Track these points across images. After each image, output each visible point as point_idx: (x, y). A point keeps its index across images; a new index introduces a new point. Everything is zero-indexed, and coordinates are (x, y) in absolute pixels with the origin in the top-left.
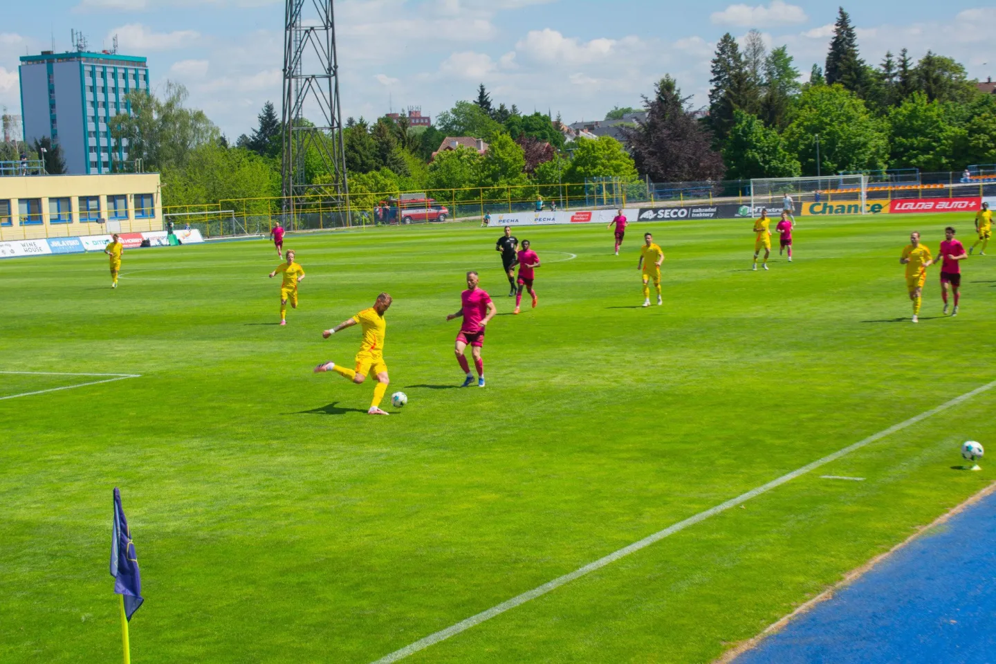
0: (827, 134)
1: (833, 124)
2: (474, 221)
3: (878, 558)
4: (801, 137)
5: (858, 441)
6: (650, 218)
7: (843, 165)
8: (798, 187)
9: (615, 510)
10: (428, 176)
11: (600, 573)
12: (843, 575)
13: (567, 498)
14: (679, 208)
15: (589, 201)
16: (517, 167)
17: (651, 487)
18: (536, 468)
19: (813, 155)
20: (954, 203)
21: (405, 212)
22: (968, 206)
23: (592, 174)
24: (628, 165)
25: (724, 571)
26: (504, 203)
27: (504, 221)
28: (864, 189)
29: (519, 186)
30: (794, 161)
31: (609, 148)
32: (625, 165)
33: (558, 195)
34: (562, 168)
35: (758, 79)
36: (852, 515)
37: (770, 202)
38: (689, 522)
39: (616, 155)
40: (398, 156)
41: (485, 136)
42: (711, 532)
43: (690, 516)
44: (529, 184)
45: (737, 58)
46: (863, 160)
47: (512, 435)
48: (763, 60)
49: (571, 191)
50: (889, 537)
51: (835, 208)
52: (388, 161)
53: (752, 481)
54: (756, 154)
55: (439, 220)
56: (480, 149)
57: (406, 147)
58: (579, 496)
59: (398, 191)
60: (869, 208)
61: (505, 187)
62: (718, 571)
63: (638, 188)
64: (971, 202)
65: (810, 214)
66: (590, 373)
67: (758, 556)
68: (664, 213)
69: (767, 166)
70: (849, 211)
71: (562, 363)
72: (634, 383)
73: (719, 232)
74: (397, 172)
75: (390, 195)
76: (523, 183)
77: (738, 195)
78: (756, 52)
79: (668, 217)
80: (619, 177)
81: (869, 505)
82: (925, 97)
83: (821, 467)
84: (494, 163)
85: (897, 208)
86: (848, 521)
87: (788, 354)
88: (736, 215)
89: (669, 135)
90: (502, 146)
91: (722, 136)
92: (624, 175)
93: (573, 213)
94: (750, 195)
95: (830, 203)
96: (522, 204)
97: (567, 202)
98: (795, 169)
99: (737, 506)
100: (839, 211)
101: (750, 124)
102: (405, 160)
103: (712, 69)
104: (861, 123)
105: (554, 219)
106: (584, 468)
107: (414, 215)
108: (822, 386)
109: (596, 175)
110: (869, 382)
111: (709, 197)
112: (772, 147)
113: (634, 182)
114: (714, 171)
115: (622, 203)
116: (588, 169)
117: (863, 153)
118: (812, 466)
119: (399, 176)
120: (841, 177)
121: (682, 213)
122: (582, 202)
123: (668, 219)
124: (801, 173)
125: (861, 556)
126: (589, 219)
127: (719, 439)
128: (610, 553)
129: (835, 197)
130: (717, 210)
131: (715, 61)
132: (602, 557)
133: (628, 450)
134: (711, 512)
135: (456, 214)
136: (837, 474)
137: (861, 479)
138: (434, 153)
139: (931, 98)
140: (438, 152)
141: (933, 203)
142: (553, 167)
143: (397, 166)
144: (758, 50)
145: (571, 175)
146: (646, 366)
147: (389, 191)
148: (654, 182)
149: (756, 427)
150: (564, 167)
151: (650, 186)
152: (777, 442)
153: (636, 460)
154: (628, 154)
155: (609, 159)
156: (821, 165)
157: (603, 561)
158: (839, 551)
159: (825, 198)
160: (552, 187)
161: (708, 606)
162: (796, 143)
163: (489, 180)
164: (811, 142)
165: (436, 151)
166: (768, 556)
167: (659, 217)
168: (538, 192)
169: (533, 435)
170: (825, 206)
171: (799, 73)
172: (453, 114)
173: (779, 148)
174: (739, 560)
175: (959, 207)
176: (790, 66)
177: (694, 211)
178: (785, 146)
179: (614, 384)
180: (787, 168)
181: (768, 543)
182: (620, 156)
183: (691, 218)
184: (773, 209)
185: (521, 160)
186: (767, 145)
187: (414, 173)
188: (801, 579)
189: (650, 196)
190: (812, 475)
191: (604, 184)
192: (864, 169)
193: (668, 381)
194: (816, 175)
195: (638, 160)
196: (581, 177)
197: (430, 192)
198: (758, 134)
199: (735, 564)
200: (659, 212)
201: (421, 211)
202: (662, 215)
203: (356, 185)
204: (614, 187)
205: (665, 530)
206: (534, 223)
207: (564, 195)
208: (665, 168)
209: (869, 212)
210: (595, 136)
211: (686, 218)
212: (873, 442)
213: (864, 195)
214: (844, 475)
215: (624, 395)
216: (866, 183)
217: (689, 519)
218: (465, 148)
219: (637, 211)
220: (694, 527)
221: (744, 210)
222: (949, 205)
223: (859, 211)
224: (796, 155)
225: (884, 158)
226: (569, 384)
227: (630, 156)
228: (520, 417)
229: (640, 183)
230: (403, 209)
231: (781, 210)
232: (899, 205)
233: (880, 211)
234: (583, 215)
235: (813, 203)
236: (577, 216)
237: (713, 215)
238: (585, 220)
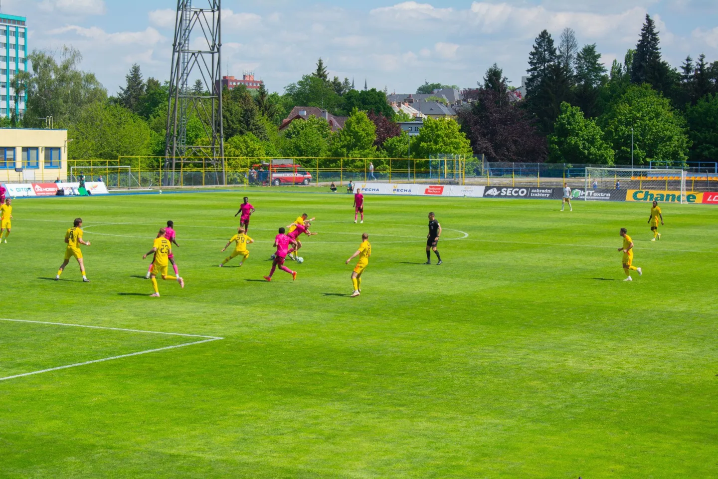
1: (644, 118)
6: (495, 194)
7: (651, 155)
10: (286, 141)
14: (518, 188)
15: (433, 175)
16: (369, 140)
19: (626, 144)
21: (275, 175)
23: (435, 150)
24: (465, 143)
27: (366, 190)
28: (683, 181)
30: (610, 149)
31: (449, 128)
32: (462, 144)
34: (408, 143)
35: (570, 72)
44: (380, 156)
45: (552, 52)
46: (668, 152)
48: (575, 56)
51: (655, 196)
52: (251, 126)
54: (578, 140)
55: (303, 184)
57: (265, 114)
60: (685, 198)
65: (633, 200)
68: (506, 191)
69: (587, 152)
70: (667, 199)
74: (259, 137)
75: (260, 159)
76: (374, 155)
77: (562, 177)
78: (569, 48)
79: (510, 195)
84: (350, 136)
85: (709, 200)
89: (500, 119)
90: (358, 121)
92: (462, 152)
93: (426, 186)
95: (650, 192)
97: (415, 174)
98: (610, 156)
100: (659, 199)
101: (573, 115)
102: (265, 126)
103: (529, 61)
104: (667, 119)
105: (410, 191)
107: (282, 178)
109: (439, 151)
111: (537, 177)
112: (591, 136)
113: (470, 159)
116: (431, 145)
117: (669, 145)
119: (261, 140)
121: (523, 192)
122: (427, 176)
123: (509, 197)
126: (441, 192)
130: (553, 192)
131: (532, 54)
135: (319, 179)
138: (285, 120)
140: (288, 119)
142: (400, 141)
143: (258, 130)
144: (571, 46)
145: (415, 150)
147: (257, 155)
148: (490, 161)
150: (410, 142)
151: (485, 164)
155: (449, 138)
156: (634, 154)
160: (401, 160)
163: (345, 150)
164: (623, 134)
165: (286, 118)
167: (502, 194)
170: (647, 194)
171: (605, 68)
172: (300, 85)
173: (597, 137)
176: (597, 62)
177: (533, 191)
178: (601, 135)
180: (604, 157)
182: (457, 135)
183: (530, 197)
184: (602, 194)
185: (372, 134)
186: (587, 134)
189: (486, 173)
191: (445, 160)
192: (668, 159)
194: (630, 167)
196: (428, 152)
197: (296, 159)
198: (581, 124)
200: (503, 190)
201: (288, 175)
202: (505, 193)
204: (455, 163)
206: (392, 193)
207: (411, 168)
208: (496, 148)
209: (685, 201)
211: (525, 197)
219: (483, 188)
221: (575, 193)
223: (676, 200)
224: (611, 144)
225: (686, 151)
229: (476, 161)
230: (273, 172)
231: (609, 195)
232: (711, 196)
233: (694, 201)
234: (435, 189)
235: (636, 190)
236: (431, 189)
237: (549, 197)
238: (437, 194)
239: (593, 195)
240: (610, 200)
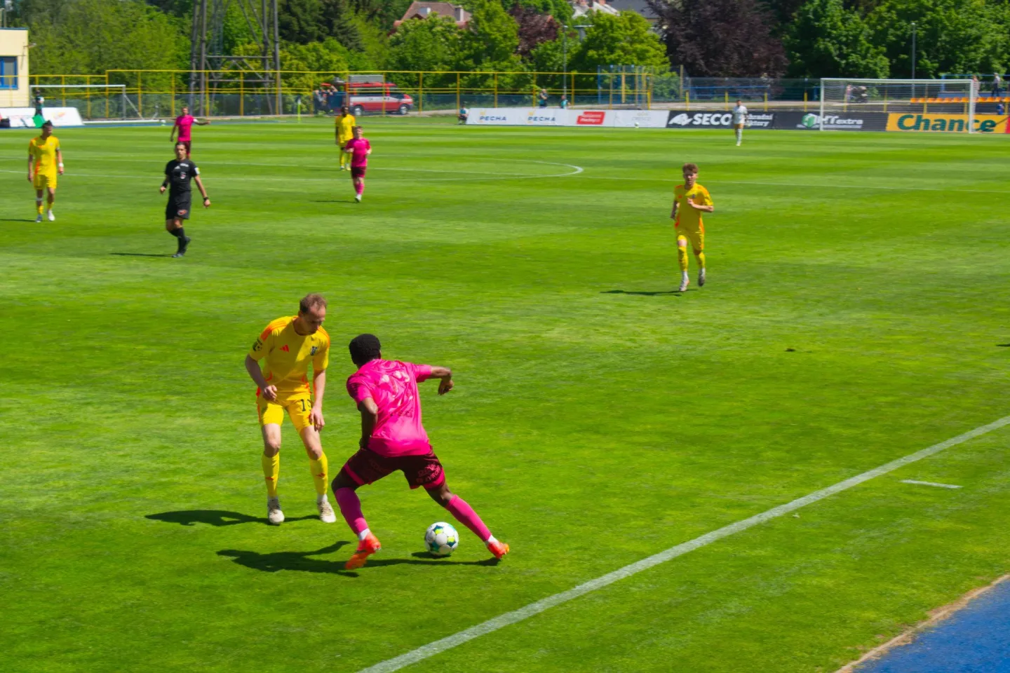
0: (929, 22)
1: (937, 8)
2: (446, 116)
3: (975, 594)
4: (892, 25)
5: (953, 436)
6: (683, 123)
7: (947, 66)
8: (884, 91)
9: (625, 511)
10: (388, 52)
11: (604, 593)
12: (928, 614)
13: (563, 491)
14: (723, 113)
15: (602, 98)
16: (508, 46)
17: (674, 483)
18: (522, 450)
19: (906, 50)
21: (354, 100)
23: (608, 61)
24: (657, 52)
25: (769, 599)
26: (487, 93)
27: (487, 118)
28: (973, 98)
29: (509, 72)
30: (881, 56)
31: (633, 27)
32: (653, 52)
33: (561, 86)
34: (568, 51)
36: (944, 534)
37: (845, 111)
38: (725, 531)
39: (642, 37)
40: (349, 24)
41: (466, 3)
42: (753, 547)
43: (726, 523)
44: (523, 70)
46: (974, 60)
47: (491, 404)
49: (579, 83)
50: (991, 566)
51: (932, 123)
52: (335, 30)
53: (810, 483)
54: (830, 44)
55: (399, 112)
56: (458, 19)
57: (360, 13)
58: (578, 490)
59: (347, 71)
60: (978, 125)
61: (491, 72)
62: (762, 599)
63: (669, 82)
65: (898, 129)
66: (597, 328)
67: (814, 582)
68: (701, 118)
69: (844, 62)
70: (951, 128)
71: (561, 312)
72: (656, 344)
73: (775, 148)
74: (346, 45)
75: (336, 75)
76: (514, 68)
77: (802, 99)
79: (708, 123)
80: (644, 68)
81: (965, 522)
83: (903, 468)
84: (478, 40)
86: (940, 542)
87: (863, 315)
88: (799, 126)
89: (715, 13)
90: (490, 17)
91: (786, 19)
92: (651, 64)
93: (581, 113)
94: (818, 99)
95: (925, 116)
96: (512, 97)
97: (573, 97)
98: (881, 68)
99: (789, 515)
100: (938, 127)
102: (359, 29)
104: (974, 10)
105: (554, 120)
106: (586, 453)
107: (366, 104)
108: (908, 360)
109: (614, 62)
110: (970, 358)
111: (763, 101)
112: (852, 36)
113: (664, 75)
114: (772, 65)
115: (647, 102)
116: (603, 55)
117: (975, 50)
118: (892, 466)
119: (349, 50)
120: (943, 81)
122: (592, 99)
123: (706, 126)
124: (888, 73)
125: (952, 589)
126: (601, 120)
127: (768, 423)
128: (618, 568)
129: (933, 109)
130: (774, 118)
132: (606, 573)
133: (645, 433)
134: (754, 520)
135: (423, 105)
136: (924, 478)
137: (956, 487)
138: (397, 22)
140: (402, 21)
142: (556, 49)
143: (348, 38)
145: (580, 61)
146: (672, 322)
147: (334, 70)
148: (691, 75)
149: (816, 410)
150: (572, 49)
151: (685, 81)
152: (846, 432)
153: (656, 446)
154: (658, 36)
155: (632, 43)
156: (917, 64)
157: (608, 579)
158: (923, 581)
159: (919, 108)
160: (554, 75)
161: (746, 644)
162: (884, 33)
163: (470, 62)
164: (904, 34)
165: (400, 18)
166: (828, 582)
167: (695, 123)
168: (534, 81)
169: (520, 406)
170: (919, 120)
173: (861, 38)
174: (790, 585)
178: (870, 36)
179: (629, 344)
180: (871, 66)
181: (829, 565)
182: (647, 38)
184: (849, 120)
185: (513, 37)
186: (845, 33)
187: (369, 48)
188: (871, 615)
189: (685, 95)
190: (889, 477)
191: (623, 75)
192: (974, 71)
193: (702, 343)
194: (910, 77)
195: (671, 43)
196: (594, 64)
197: (389, 74)
198: (835, 19)
199: (784, 591)
200: (696, 117)
201: (376, 99)
202: (700, 120)
203: (291, 59)
204: (637, 79)
205: (692, 541)
206: (527, 123)
207: (569, 87)
208: (706, 57)
209: (977, 130)
210: (614, 10)
212: (974, 439)
213: (972, 108)
214: (934, 481)
215: (641, 358)
216: (977, 92)
217: (724, 529)
218: (439, 18)
219: (667, 114)
220: (732, 539)
221: (810, 119)
223: (965, 130)
224: (885, 49)
225: (1003, 59)
226: (568, 340)
227: (661, 40)
228: (503, 381)
229: (672, 77)
230: (352, 94)
231: (860, 122)
233: (993, 130)
234: (593, 116)
235: (903, 114)
236: (586, 116)
237: (768, 125)
238: (596, 123)
239: (835, 124)
240: (862, 129)
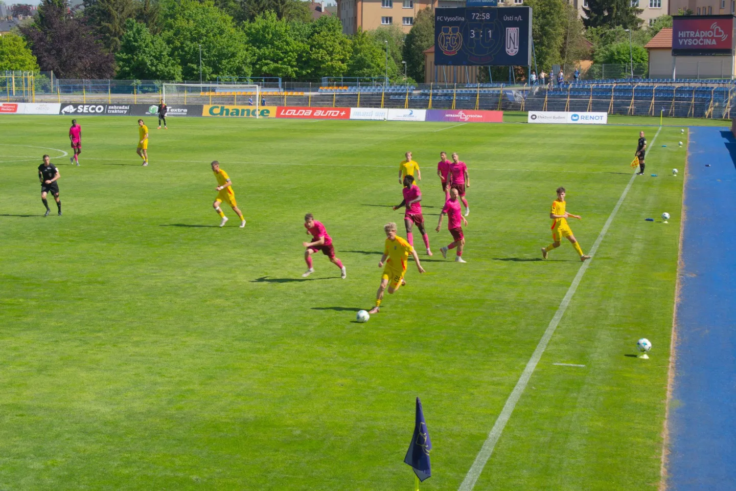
1: (209, 35)
6: (71, 112)
7: (216, 71)
14: (97, 105)
20: (328, 111)
22: (339, 114)
24: (31, 61)
30: (177, 65)
51: (231, 111)
54: (145, 57)
60: (259, 113)
64: (341, 111)
65: (210, 115)
68: (83, 108)
70: (243, 114)
79: (87, 111)
82: (274, 15)
85: (282, 114)
88: (147, 113)
95: (226, 107)
100: (235, 113)
101: (139, 31)
104: (230, 35)
112: (159, 52)
121: (100, 109)
123: (86, 114)
124: (181, 76)
126: (15, 110)
130: (130, 108)
139: (280, 16)
141: (311, 111)
148: (58, 78)
164: (190, 50)
167: (78, 111)
170: (222, 109)
173: (164, 53)
175: (332, 115)
177: (110, 107)
180: (171, 73)
183: (107, 114)
184: (179, 109)
186: (154, 50)
192: (233, 75)
198: (147, 41)
200: (79, 107)
202: (82, 110)
209: (259, 116)
211: (103, 113)
219: (59, 105)
221: (153, 109)
222: (324, 113)
223: (251, 116)
224: (180, 61)
227: (32, 53)
231: (186, 110)
232: (283, 111)
233: (268, 116)
234: (9, 107)
236: (4, 107)
237: (127, 113)
238: (11, 111)
239: (169, 111)
240: (187, 115)
